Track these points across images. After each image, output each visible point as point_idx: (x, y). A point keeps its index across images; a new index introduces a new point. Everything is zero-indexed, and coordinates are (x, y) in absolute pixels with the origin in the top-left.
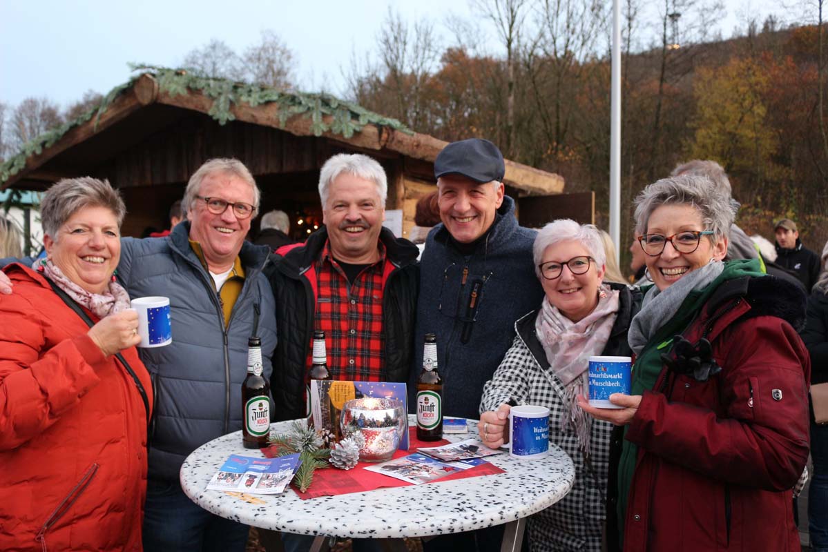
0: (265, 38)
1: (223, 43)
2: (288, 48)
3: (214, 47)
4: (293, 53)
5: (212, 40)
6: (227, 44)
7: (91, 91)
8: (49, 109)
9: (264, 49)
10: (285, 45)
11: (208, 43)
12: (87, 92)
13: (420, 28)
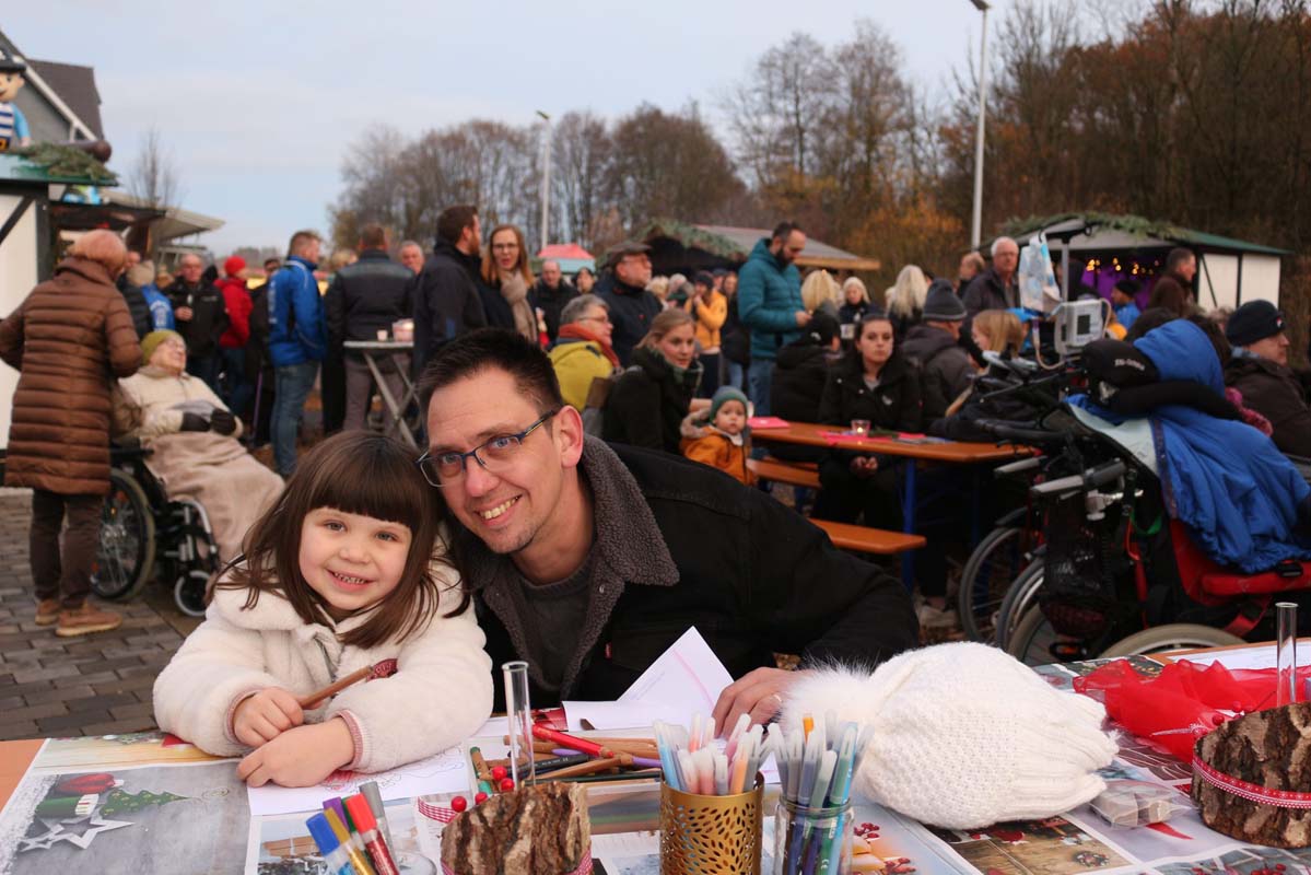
0: (859, 32)
1: (808, 36)
2: (892, 40)
3: (796, 43)
4: (896, 48)
5: (794, 34)
6: (814, 37)
7: (645, 103)
8: (594, 124)
9: (860, 47)
10: (886, 38)
11: (789, 38)
12: (640, 104)
13: (1057, 12)
